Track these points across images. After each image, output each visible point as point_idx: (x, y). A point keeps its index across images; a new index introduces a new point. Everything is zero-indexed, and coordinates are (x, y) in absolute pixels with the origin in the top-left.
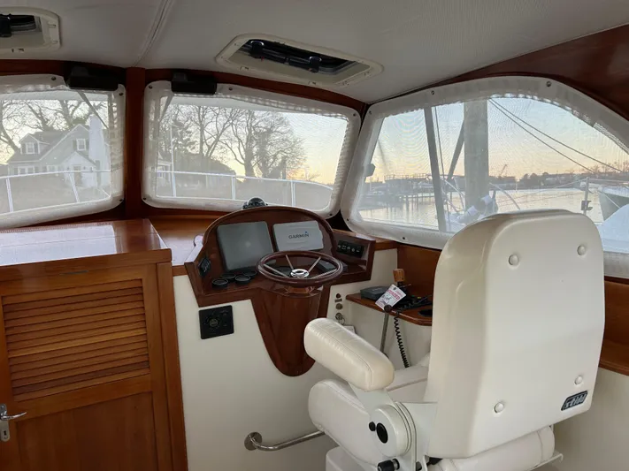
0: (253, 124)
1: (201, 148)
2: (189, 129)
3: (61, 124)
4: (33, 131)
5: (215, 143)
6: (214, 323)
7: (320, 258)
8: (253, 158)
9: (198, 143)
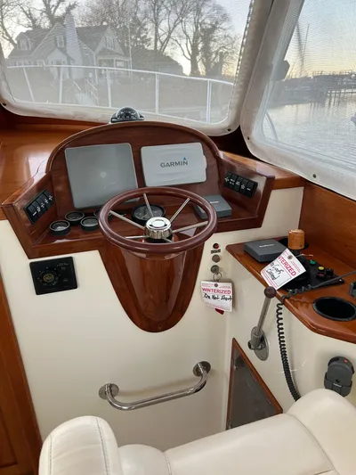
0: (200, 21)
1: (156, 46)
2: (146, 27)
3: (46, 24)
4: (24, 30)
5: (167, 40)
6: (49, 278)
7: (188, 200)
8: (198, 54)
9: (153, 40)
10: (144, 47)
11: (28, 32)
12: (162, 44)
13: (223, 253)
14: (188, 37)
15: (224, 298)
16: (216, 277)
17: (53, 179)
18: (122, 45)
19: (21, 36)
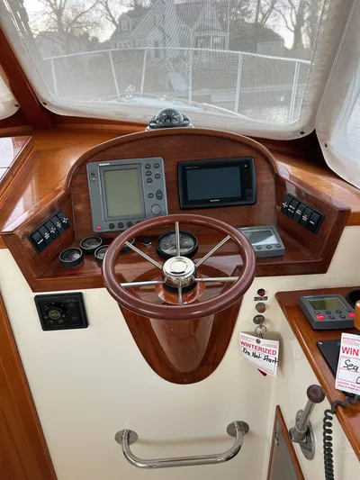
1: (257, 18)
3: (147, 2)
5: (270, 11)
6: (54, 314)
7: (228, 237)
8: (303, 25)
9: (254, 12)
10: (243, 21)
11: (129, 13)
12: (264, 16)
13: (271, 301)
14: (293, 6)
15: (266, 359)
16: (259, 330)
17: (72, 197)
18: (221, 20)
19: (123, 17)
